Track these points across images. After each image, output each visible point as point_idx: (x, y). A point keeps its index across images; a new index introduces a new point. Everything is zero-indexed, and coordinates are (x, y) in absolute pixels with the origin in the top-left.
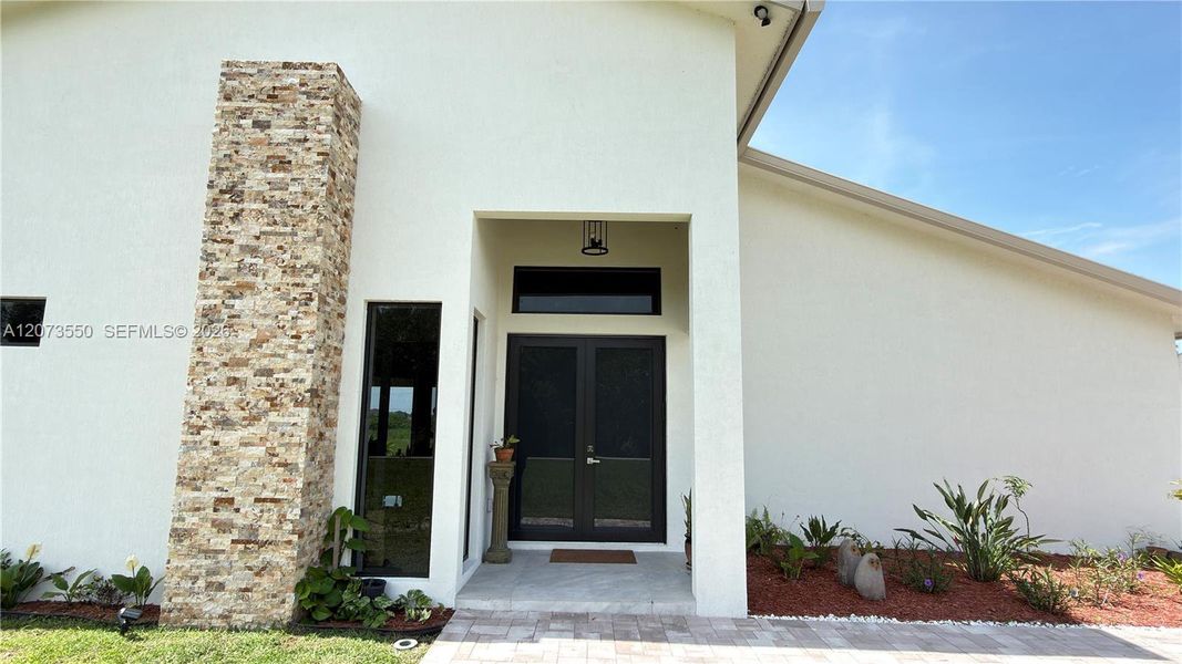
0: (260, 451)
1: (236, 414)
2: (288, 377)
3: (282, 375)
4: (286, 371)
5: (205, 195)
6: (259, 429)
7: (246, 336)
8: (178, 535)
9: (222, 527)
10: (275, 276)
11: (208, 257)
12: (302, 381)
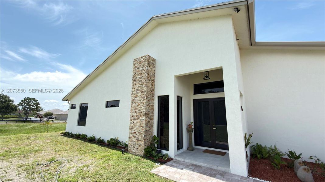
0: (139, 124)
1: (136, 118)
2: (142, 111)
3: (141, 111)
4: (142, 110)
5: (132, 81)
6: (139, 120)
7: (137, 104)
8: (130, 138)
9: (135, 137)
10: (140, 94)
11: (132, 91)
12: (144, 112)
